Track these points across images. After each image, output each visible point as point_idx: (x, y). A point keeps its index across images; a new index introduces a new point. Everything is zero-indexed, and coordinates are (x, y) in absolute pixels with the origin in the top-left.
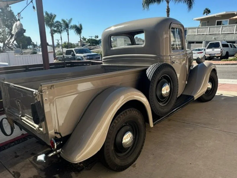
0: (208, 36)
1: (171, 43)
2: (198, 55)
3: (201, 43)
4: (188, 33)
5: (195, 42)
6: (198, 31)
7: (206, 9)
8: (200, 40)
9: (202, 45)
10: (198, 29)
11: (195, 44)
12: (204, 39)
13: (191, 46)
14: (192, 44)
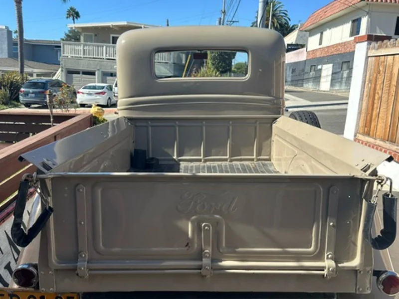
0: (105, 63)
1: (23, 69)
2: (98, 97)
3: (93, 73)
4: (64, 53)
5: (81, 72)
6: (84, 50)
7: (71, 9)
8: (90, 69)
9: (95, 79)
10: (84, 47)
11: (81, 75)
12: (98, 68)
13: (72, 78)
14: (74, 75)
